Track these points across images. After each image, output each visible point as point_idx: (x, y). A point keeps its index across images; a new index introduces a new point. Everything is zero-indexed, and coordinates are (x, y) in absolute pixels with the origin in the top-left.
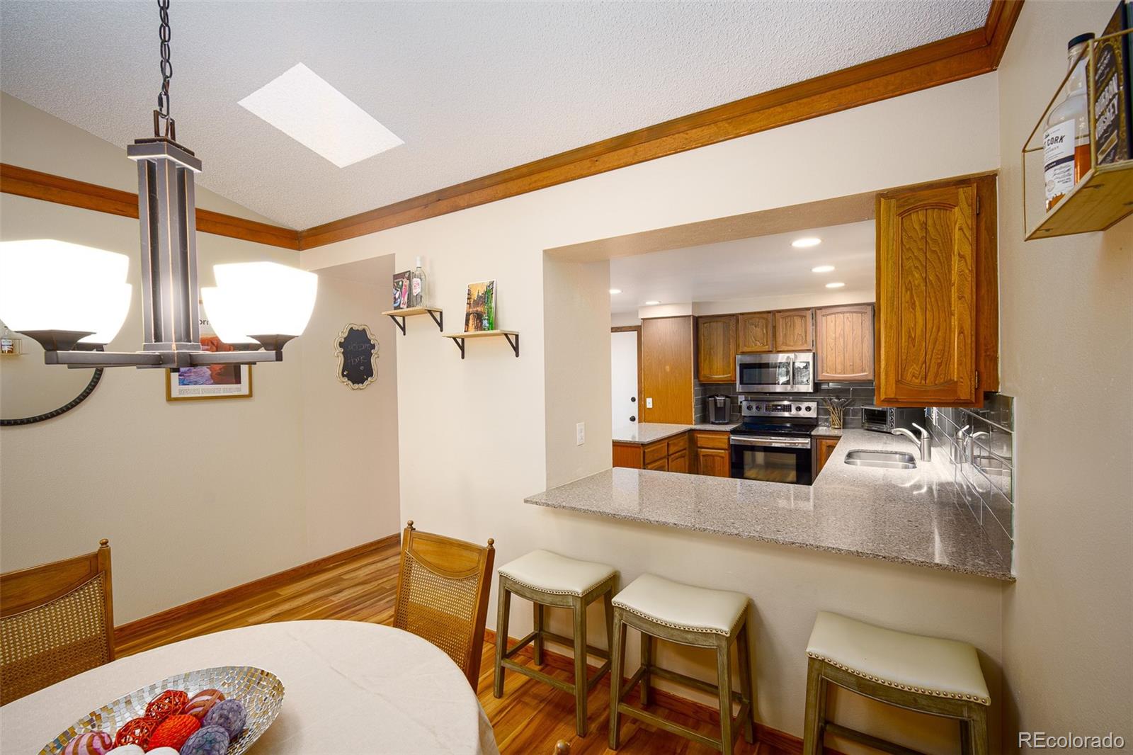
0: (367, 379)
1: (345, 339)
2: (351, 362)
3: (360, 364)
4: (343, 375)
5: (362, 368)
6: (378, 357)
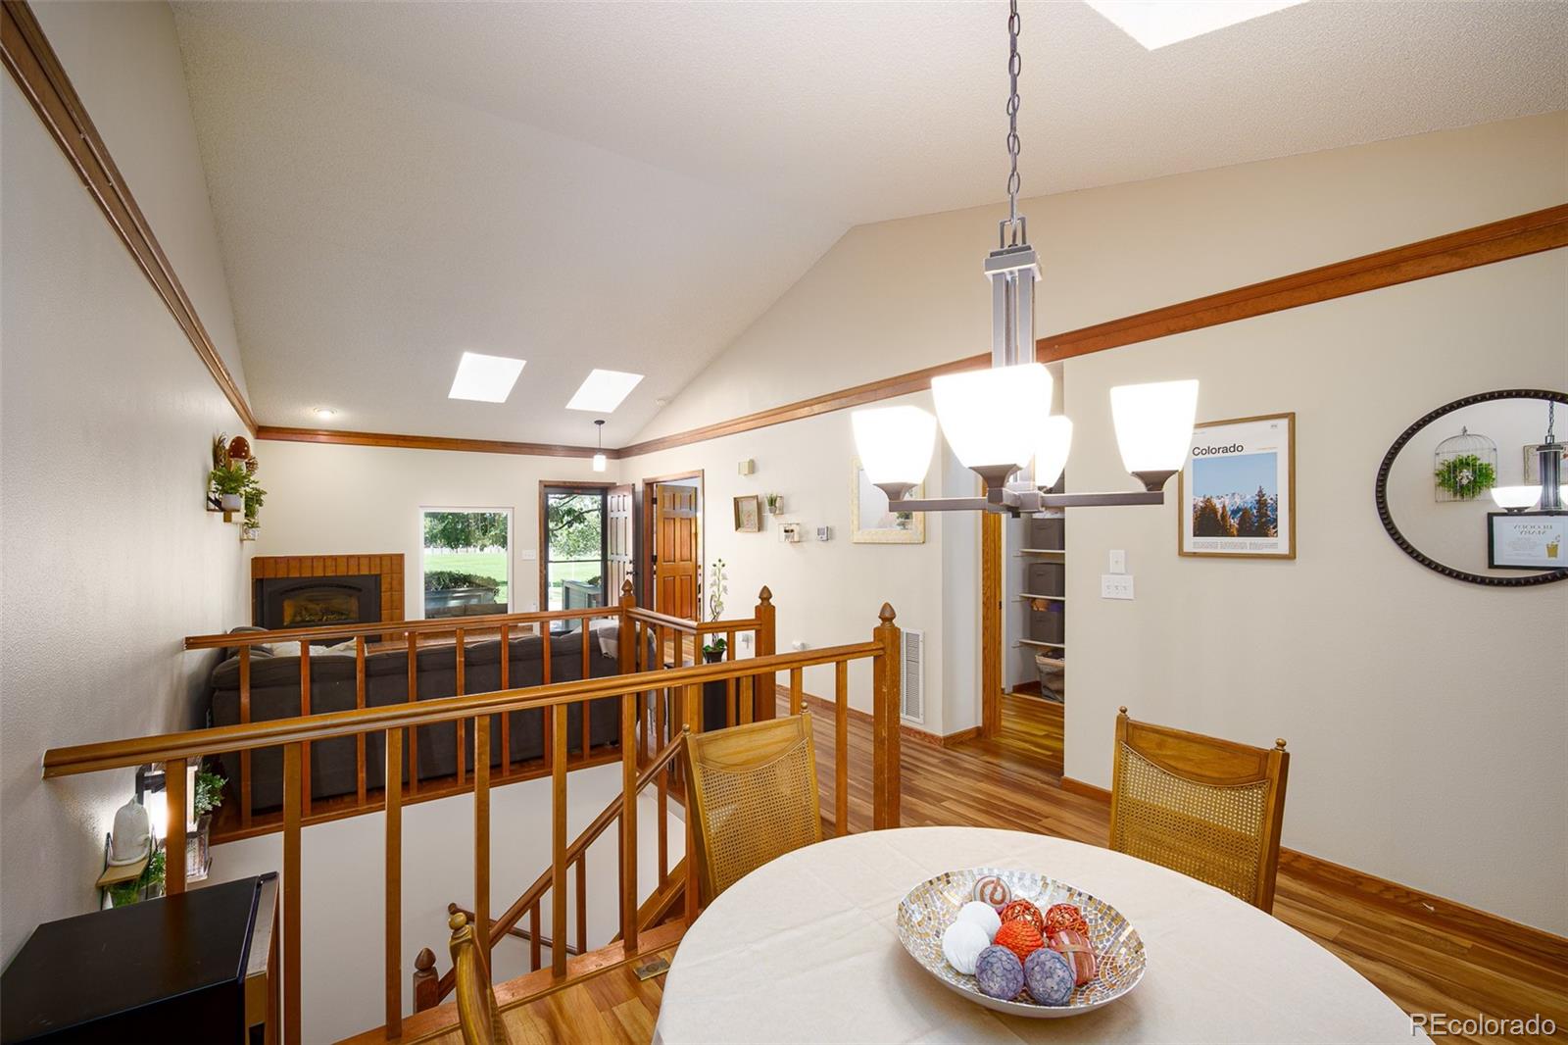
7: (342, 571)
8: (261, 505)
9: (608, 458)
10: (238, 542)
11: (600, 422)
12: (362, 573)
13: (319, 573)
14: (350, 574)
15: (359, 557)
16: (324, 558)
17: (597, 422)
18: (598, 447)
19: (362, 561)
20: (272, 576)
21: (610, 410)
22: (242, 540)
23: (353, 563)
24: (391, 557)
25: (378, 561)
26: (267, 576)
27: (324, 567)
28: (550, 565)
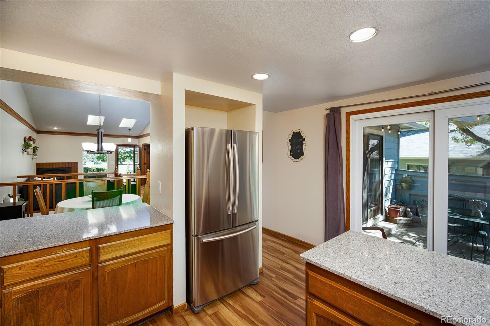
0: (301, 157)
1: (291, 138)
2: (294, 148)
3: (298, 149)
4: (291, 155)
5: (299, 151)
6: (306, 145)
7: (61, 166)
8: (37, 150)
9: (132, 138)
10: (31, 159)
11: (130, 130)
12: (66, 167)
13: (55, 167)
14: (63, 167)
15: (65, 163)
16: (56, 163)
17: (129, 130)
18: (129, 135)
19: (66, 164)
20: (42, 167)
21: (132, 127)
22: (32, 159)
23: (64, 165)
24: (74, 163)
25: (70, 164)
26: (40, 167)
27: (56, 165)
28: (119, 165)
